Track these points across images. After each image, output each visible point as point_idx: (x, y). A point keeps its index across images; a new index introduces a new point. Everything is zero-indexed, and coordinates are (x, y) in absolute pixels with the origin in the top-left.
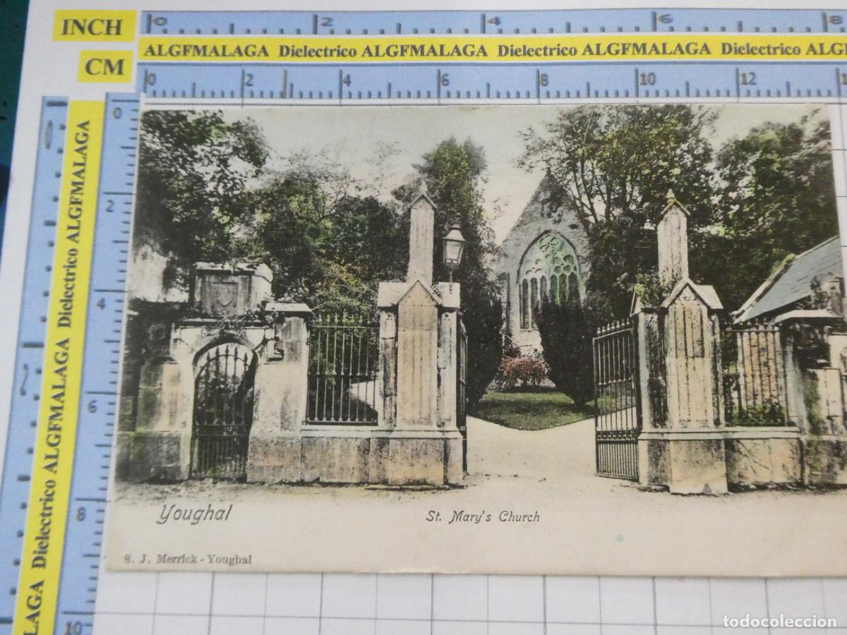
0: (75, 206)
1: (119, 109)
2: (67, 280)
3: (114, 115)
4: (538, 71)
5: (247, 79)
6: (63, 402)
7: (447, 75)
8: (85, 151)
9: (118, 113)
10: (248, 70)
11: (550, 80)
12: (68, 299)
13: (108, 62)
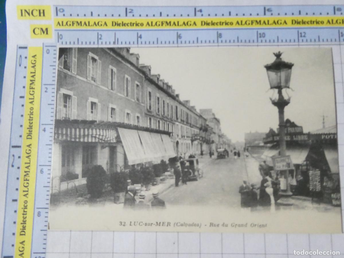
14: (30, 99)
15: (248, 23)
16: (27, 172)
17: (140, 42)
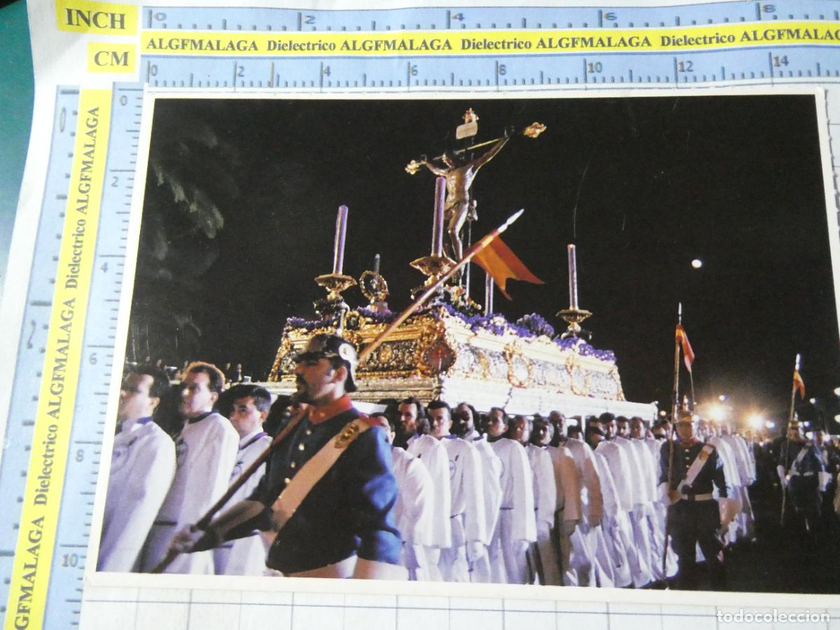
0: (84, 182)
1: (125, 97)
2: (75, 247)
3: (121, 101)
4: (497, 63)
5: (239, 70)
6: (66, 355)
7: (415, 66)
8: (94, 134)
9: (124, 99)
10: (240, 63)
11: (508, 70)
12: (76, 264)
13: (115, 54)
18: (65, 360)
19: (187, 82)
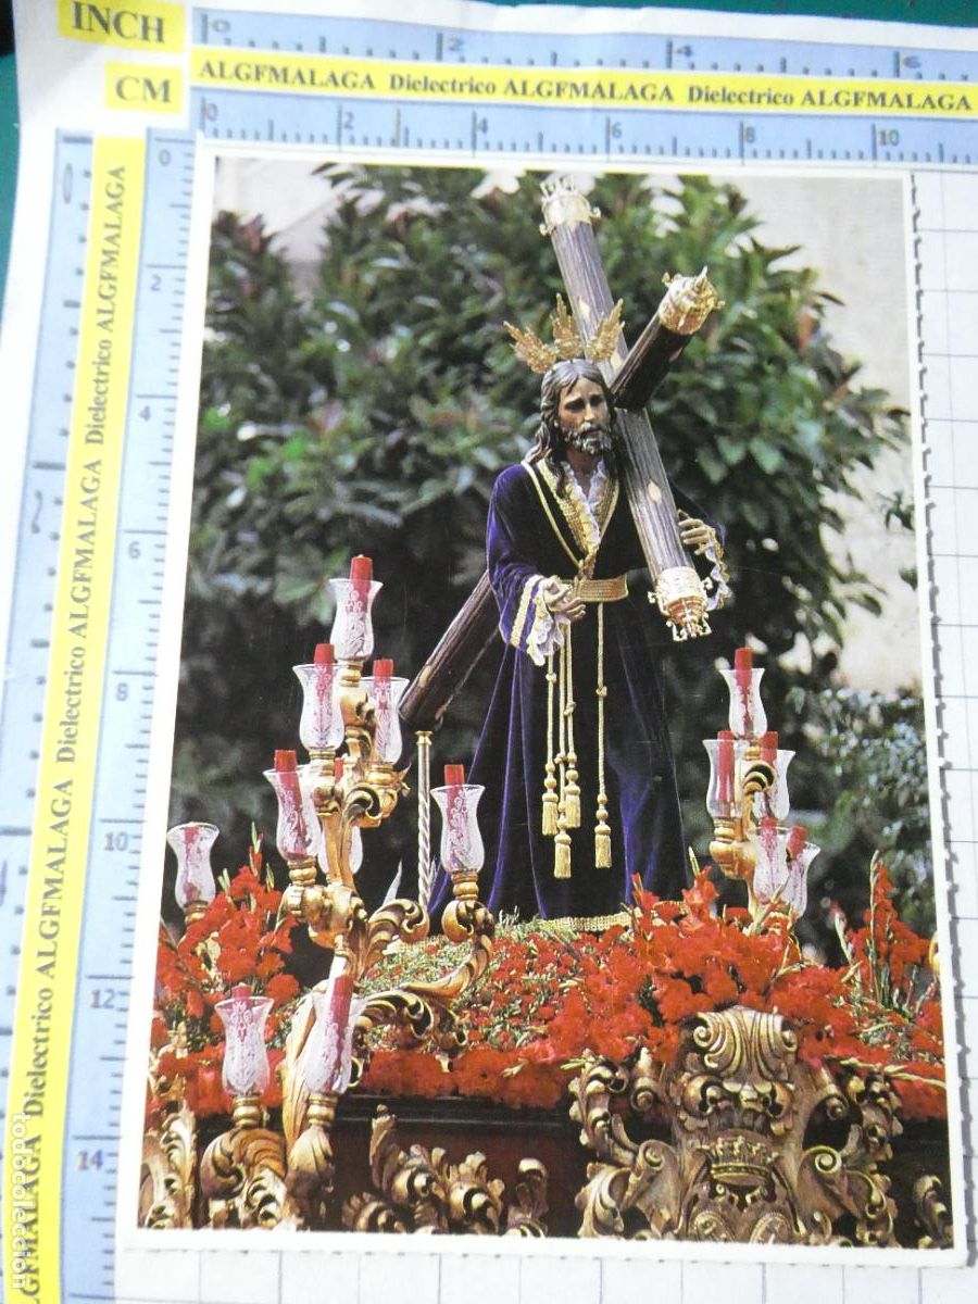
14: (100, 311)
15: (842, 99)
16: (86, 551)
17: (480, 142)
18: (91, 552)
19: (265, 133)
